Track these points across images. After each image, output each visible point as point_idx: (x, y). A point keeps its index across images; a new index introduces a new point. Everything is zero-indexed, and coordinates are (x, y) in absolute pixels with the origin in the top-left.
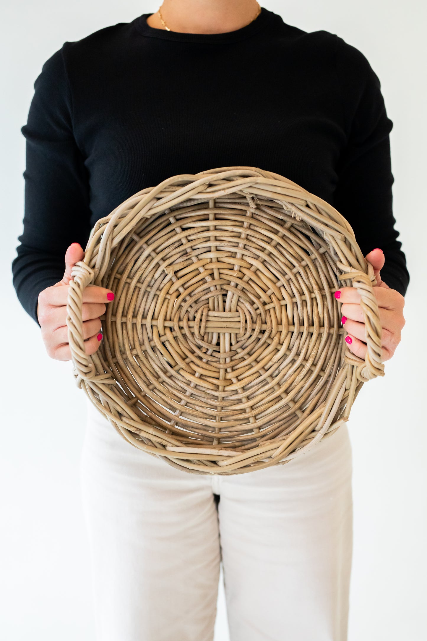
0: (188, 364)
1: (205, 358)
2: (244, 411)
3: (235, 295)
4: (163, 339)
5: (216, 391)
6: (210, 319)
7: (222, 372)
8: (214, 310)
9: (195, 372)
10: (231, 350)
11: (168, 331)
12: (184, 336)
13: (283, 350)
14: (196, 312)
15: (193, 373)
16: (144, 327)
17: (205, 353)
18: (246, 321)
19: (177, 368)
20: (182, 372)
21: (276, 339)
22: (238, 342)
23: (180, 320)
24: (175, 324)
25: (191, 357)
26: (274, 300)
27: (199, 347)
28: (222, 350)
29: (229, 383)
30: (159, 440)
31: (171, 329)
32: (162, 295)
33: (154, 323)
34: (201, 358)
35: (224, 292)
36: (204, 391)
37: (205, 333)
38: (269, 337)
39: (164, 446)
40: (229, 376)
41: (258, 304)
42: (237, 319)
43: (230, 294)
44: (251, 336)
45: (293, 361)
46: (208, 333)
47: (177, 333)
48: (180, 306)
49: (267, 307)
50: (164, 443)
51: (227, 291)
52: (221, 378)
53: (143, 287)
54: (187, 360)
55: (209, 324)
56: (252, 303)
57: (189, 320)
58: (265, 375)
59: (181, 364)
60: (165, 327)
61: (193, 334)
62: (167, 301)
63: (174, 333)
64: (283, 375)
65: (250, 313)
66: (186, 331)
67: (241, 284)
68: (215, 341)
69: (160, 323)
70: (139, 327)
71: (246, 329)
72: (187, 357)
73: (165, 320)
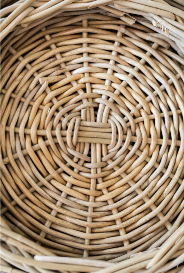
0: (60, 174)
1: (77, 167)
2: (114, 222)
3: (106, 107)
4: (36, 147)
5: (87, 201)
6: (82, 128)
7: (93, 182)
8: (86, 120)
9: (66, 182)
10: (101, 161)
11: (40, 140)
12: (57, 144)
13: (151, 162)
14: (69, 121)
15: (65, 183)
16: (17, 136)
17: (77, 163)
18: (117, 133)
19: (48, 177)
20: (53, 182)
21: (145, 151)
22: (108, 153)
23: (53, 129)
24: (47, 133)
25: (63, 167)
26: (143, 114)
27: (72, 157)
28: (93, 161)
29: (99, 193)
30: (27, 249)
31: (44, 138)
32: (35, 105)
33: (27, 131)
34: (72, 168)
35: (96, 105)
36: (75, 202)
37: (77, 143)
38: (139, 149)
39: (32, 256)
40: (99, 186)
41: (128, 116)
42: (108, 130)
43: (101, 107)
44: (121, 148)
45: (162, 174)
46: (80, 143)
47: (50, 141)
48: (53, 117)
49: (137, 120)
50: (33, 251)
51: (99, 104)
52: (92, 188)
53: (18, 97)
54: (59, 170)
55: (82, 133)
56: (123, 116)
57: (61, 129)
58: (134, 187)
59: (53, 173)
60: (38, 136)
61: (65, 143)
62: (40, 111)
63: (46, 141)
64: (153, 186)
65: (121, 125)
66: (59, 140)
67: (113, 97)
68: (86, 152)
69: (32, 131)
70: (12, 134)
71: (117, 140)
72: (59, 167)
73: (38, 128)
